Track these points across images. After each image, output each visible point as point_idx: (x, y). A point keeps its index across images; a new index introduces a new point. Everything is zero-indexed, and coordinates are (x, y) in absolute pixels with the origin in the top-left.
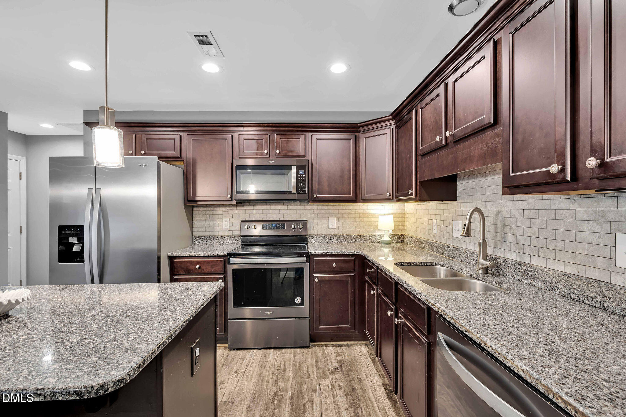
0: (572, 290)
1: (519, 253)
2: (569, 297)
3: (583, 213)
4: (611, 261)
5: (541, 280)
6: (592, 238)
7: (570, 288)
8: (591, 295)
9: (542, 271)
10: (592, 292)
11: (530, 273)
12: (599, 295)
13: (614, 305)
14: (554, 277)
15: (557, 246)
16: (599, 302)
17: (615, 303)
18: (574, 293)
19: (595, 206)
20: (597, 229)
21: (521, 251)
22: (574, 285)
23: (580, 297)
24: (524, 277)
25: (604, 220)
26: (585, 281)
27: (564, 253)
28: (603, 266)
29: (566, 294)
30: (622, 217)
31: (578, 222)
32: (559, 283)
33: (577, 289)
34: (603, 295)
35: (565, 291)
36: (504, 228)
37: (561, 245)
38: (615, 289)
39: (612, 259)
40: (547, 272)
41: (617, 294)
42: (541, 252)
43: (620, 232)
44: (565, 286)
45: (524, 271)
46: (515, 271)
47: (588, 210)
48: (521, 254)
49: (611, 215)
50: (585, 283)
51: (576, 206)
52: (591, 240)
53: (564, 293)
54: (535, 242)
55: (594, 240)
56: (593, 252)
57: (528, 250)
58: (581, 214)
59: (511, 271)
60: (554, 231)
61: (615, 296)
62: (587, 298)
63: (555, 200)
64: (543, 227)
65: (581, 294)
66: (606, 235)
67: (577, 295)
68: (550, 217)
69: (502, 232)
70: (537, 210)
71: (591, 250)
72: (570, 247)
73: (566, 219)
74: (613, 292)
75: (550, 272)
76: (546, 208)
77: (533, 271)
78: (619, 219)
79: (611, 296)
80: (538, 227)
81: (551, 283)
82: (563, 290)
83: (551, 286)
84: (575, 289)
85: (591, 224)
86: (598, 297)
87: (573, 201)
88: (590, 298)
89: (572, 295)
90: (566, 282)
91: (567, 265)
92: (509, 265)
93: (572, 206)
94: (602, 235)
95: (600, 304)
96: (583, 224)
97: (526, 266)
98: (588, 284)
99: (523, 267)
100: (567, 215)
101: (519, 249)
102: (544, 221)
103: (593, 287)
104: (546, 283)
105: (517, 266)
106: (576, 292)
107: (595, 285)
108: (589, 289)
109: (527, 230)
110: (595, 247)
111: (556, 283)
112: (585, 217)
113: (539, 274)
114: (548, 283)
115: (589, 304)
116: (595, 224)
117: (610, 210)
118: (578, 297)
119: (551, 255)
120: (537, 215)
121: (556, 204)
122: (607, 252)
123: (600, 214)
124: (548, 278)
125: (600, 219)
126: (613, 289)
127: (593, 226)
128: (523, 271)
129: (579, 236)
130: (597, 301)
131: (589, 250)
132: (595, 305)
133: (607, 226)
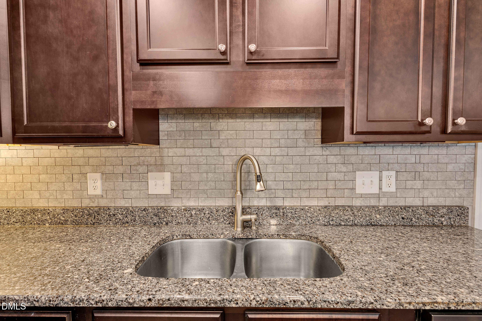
0: (331, 219)
1: (270, 198)
2: (328, 224)
3: (334, 158)
4: (353, 190)
5: (302, 218)
6: (340, 176)
7: (329, 217)
8: (346, 217)
9: (302, 209)
10: (347, 215)
11: (290, 215)
12: (351, 216)
13: (361, 220)
14: (315, 212)
15: (311, 186)
16: (351, 221)
17: (363, 218)
18: (332, 220)
19: (342, 152)
20: (344, 169)
21: (272, 196)
22: (332, 214)
23: (337, 221)
24: (282, 219)
25: (348, 163)
26: (341, 209)
27: (317, 191)
28: (347, 195)
29: (326, 223)
30: (360, 160)
31: (329, 165)
32: (319, 216)
33: (335, 216)
34: (354, 215)
35: (325, 221)
36: (248, 176)
37: (314, 185)
38: (362, 209)
39: (354, 189)
40: (309, 210)
41: (364, 212)
42: (295, 193)
43: (359, 170)
44: (325, 217)
45: (283, 214)
46: (271, 217)
47: (337, 156)
48: (271, 199)
49: (353, 159)
50: (342, 210)
51: (328, 153)
52: (339, 178)
53: (324, 223)
54: (288, 185)
55: (341, 178)
56: (340, 186)
57: (280, 193)
58: (332, 159)
59: (266, 217)
60: (308, 174)
61: (362, 214)
62: (343, 221)
63: (309, 148)
64: (297, 171)
65: (338, 219)
66: (350, 173)
67: (334, 221)
68: (304, 162)
69: (246, 180)
70: (291, 157)
71: (339, 184)
72: (322, 185)
73: (319, 163)
74: (361, 211)
75: (311, 209)
76: (300, 155)
77: (293, 211)
78: (358, 162)
79: (360, 215)
80: (292, 171)
81: (311, 218)
82: (323, 220)
83: (311, 220)
84: (333, 216)
85: (339, 166)
86: (351, 218)
87: (325, 149)
88: (345, 220)
89: (331, 222)
90: (326, 213)
91: (320, 200)
92: (264, 212)
93: (324, 153)
94: (347, 174)
95: (352, 222)
96: (333, 166)
97: (284, 209)
98: (344, 210)
99: (281, 210)
100: (320, 160)
101: (270, 194)
102: (298, 166)
103: (347, 212)
104: (307, 219)
105: (275, 211)
106: (334, 218)
107: (349, 210)
108: (345, 214)
109: (280, 176)
110: (342, 182)
111: (316, 216)
112: (335, 161)
113: (299, 213)
114: (309, 218)
115: (345, 225)
116: (342, 166)
117: (352, 156)
118: (336, 222)
119: (304, 194)
120: (291, 161)
121: (310, 152)
122: (350, 185)
123: (346, 159)
124: (309, 214)
125: (346, 162)
126: (361, 209)
127: (341, 168)
128: (281, 214)
129: (331, 176)
130: (350, 221)
131: (338, 185)
132: (348, 224)
133: (350, 167)
